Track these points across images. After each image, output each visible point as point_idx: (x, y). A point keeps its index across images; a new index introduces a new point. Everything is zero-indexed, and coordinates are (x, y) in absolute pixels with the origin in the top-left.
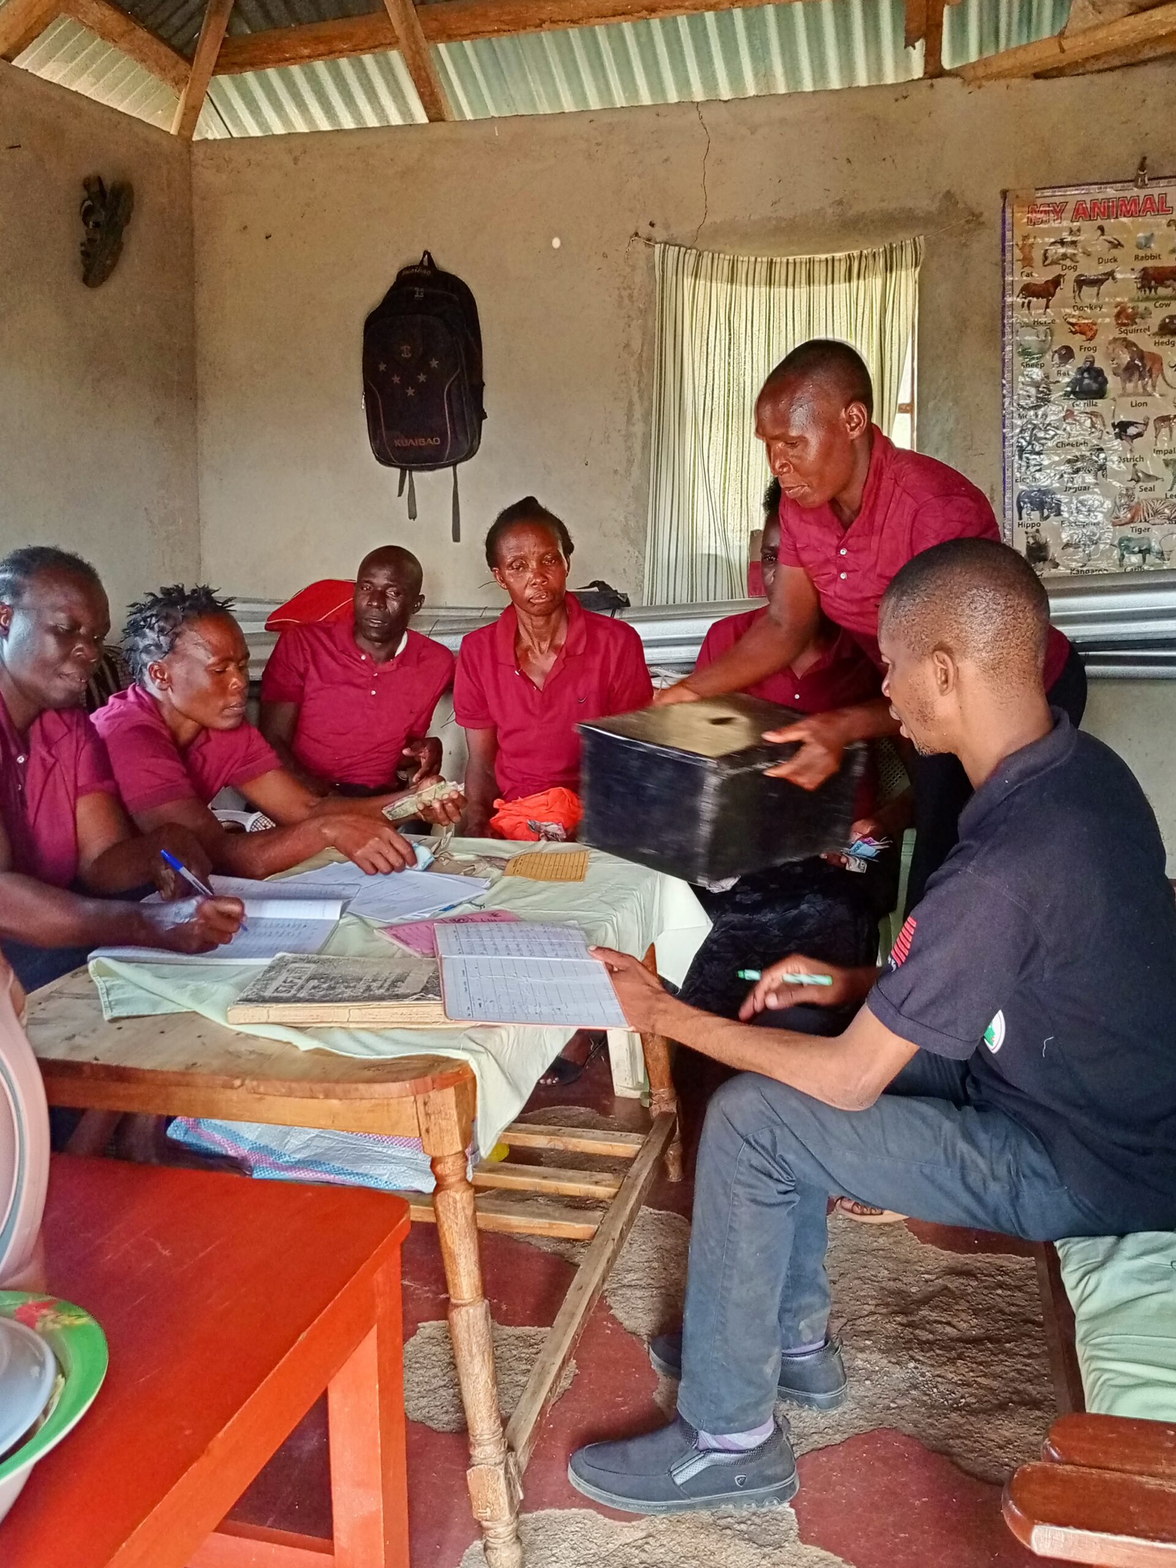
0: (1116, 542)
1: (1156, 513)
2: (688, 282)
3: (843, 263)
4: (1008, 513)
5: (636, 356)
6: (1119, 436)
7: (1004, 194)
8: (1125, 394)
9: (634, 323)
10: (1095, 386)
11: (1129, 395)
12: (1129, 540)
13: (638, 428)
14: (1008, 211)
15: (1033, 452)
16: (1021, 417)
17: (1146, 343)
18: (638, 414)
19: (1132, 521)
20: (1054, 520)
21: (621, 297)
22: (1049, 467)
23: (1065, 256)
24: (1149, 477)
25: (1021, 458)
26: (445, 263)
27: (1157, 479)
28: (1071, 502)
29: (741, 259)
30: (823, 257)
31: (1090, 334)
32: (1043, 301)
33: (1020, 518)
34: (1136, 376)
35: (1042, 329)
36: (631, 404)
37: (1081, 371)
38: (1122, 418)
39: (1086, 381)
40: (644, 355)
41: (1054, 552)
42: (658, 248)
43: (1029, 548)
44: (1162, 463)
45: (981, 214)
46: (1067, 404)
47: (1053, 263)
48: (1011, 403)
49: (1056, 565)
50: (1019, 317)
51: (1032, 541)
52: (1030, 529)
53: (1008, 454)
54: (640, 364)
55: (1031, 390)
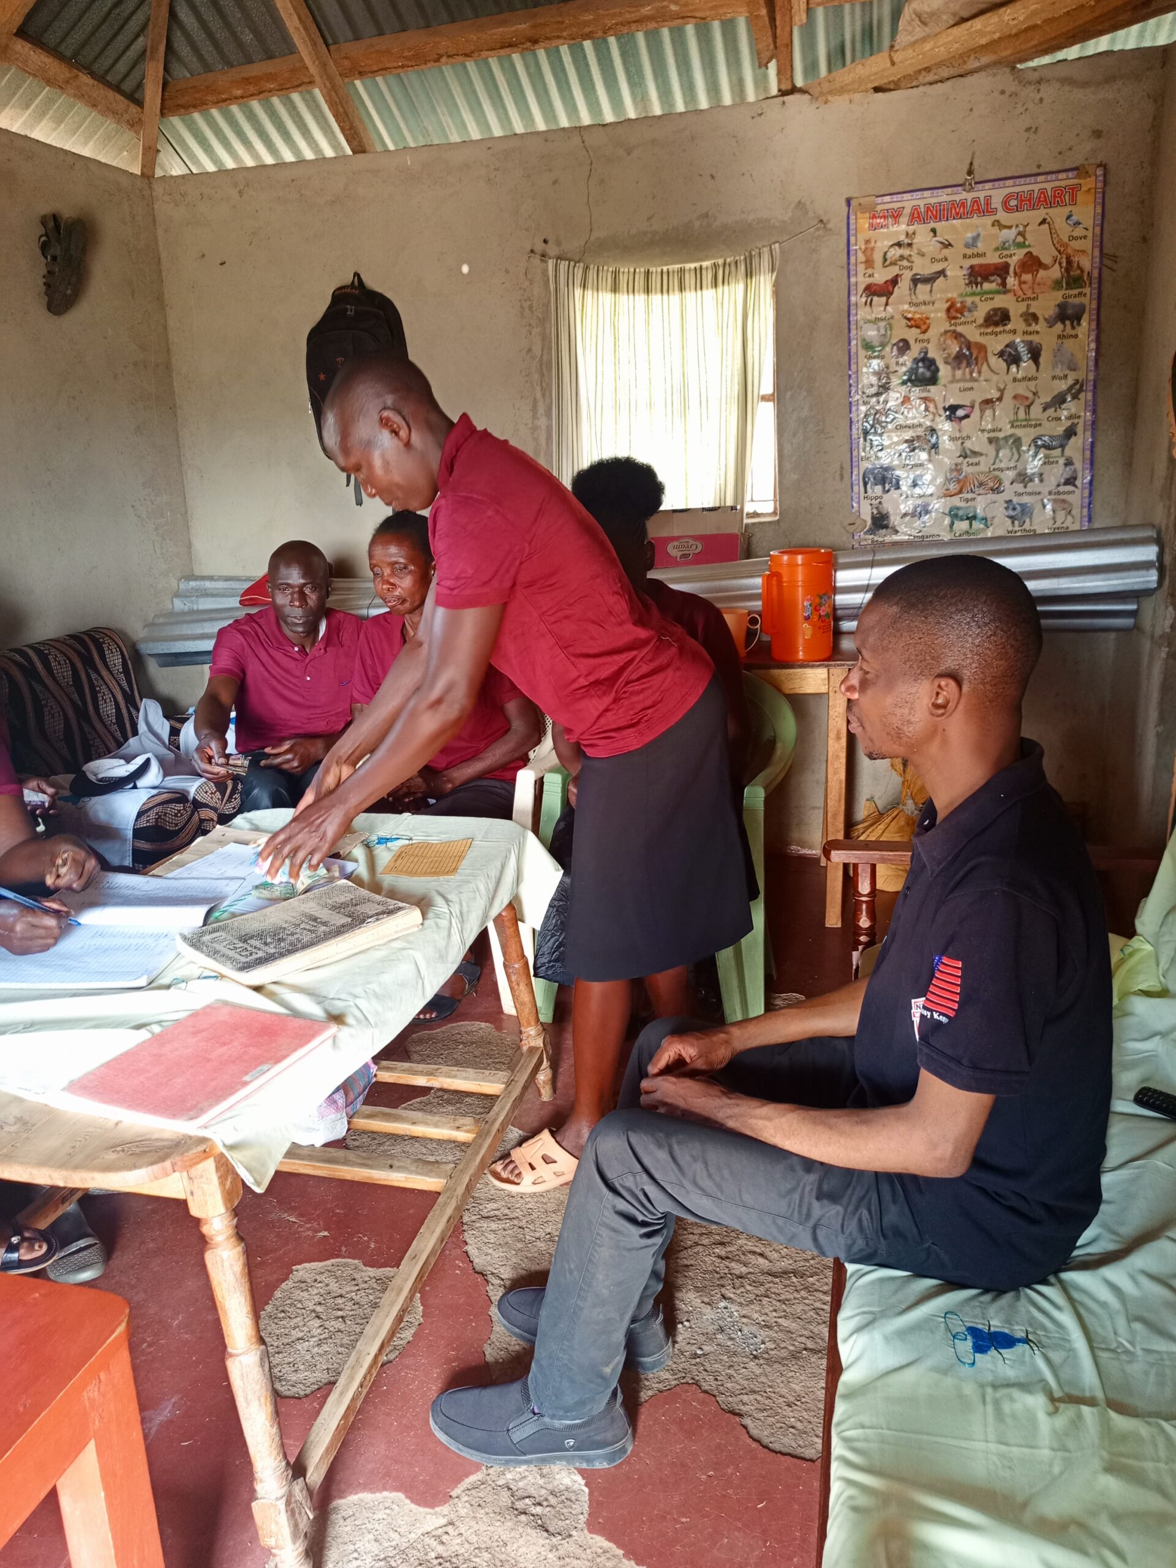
0: (947, 511)
1: (981, 484)
2: (578, 292)
3: (710, 271)
4: (856, 488)
5: (537, 359)
6: (949, 418)
7: (848, 201)
8: (954, 380)
9: (535, 331)
10: (928, 374)
11: (958, 381)
12: (958, 508)
13: (543, 422)
14: (852, 217)
15: (876, 433)
16: (865, 403)
17: (972, 333)
19: (960, 492)
20: (894, 493)
21: (522, 307)
22: (889, 447)
23: (902, 258)
24: (975, 454)
25: (865, 440)
26: (373, 283)
27: (981, 454)
28: (908, 477)
29: (622, 270)
30: (692, 266)
31: (924, 327)
32: (884, 299)
33: (866, 492)
34: (964, 364)
35: (882, 324)
36: (535, 401)
37: (916, 361)
38: (952, 401)
39: (921, 370)
40: (545, 358)
41: (894, 520)
42: (551, 263)
43: (873, 518)
44: (986, 440)
45: (829, 221)
46: (904, 390)
47: (893, 264)
48: (857, 392)
49: (897, 532)
50: (862, 313)
51: (875, 512)
52: (874, 502)
53: (855, 436)
54: (541, 365)
55: (874, 380)
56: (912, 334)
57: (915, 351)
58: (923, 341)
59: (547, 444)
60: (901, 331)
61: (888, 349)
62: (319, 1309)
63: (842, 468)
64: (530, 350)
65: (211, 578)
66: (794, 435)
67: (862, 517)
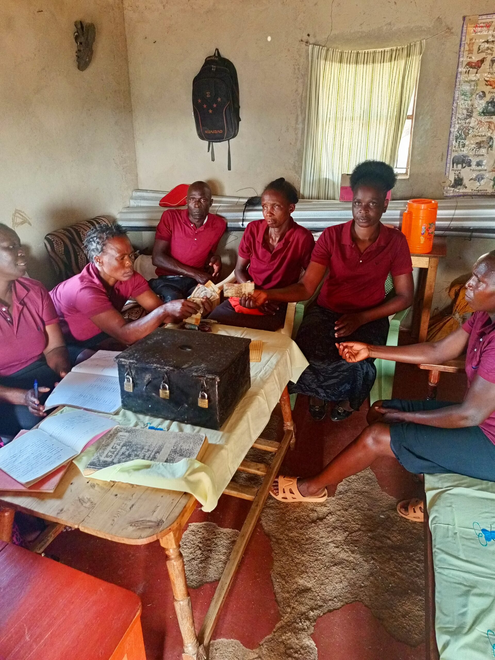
0: (492, 179)
2: (322, 62)
3: (389, 53)
4: (448, 165)
5: (300, 95)
7: (464, 18)
9: (300, 81)
10: (493, 110)
13: (300, 126)
14: (465, 26)
15: (462, 138)
16: (459, 123)
18: (300, 119)
21: (294, 69)
23: (488, 48)
25: (456, 142)
29: (345, 51)
31: (494, 85)
32: (476, 70)
33: (453, 167)
35: (473, 83)
37: (488, 103)
39: (489, 108)
40: (303, 94)
41: (466, 182)
42: (311, 47)
43: (455, 180)
45: (452, 28)
46: (479, 118)
47: (482, 52)
48: (455, 117)
49: (466, 187)
50: (462, 78)
51: (456, 177)
52: (456, 172)
53: (451, 139)
54: (302, 98)
55: (465, 112)
57: (488, 97)
58: (493, 93)
59: (302, 136)
60: (482, 87)
61: (474, 96)
62: (200, 545)
63: (443, 155)
64: (297, 90)
65: (146, 191)
66: (421, 138)
67: (450, 179)
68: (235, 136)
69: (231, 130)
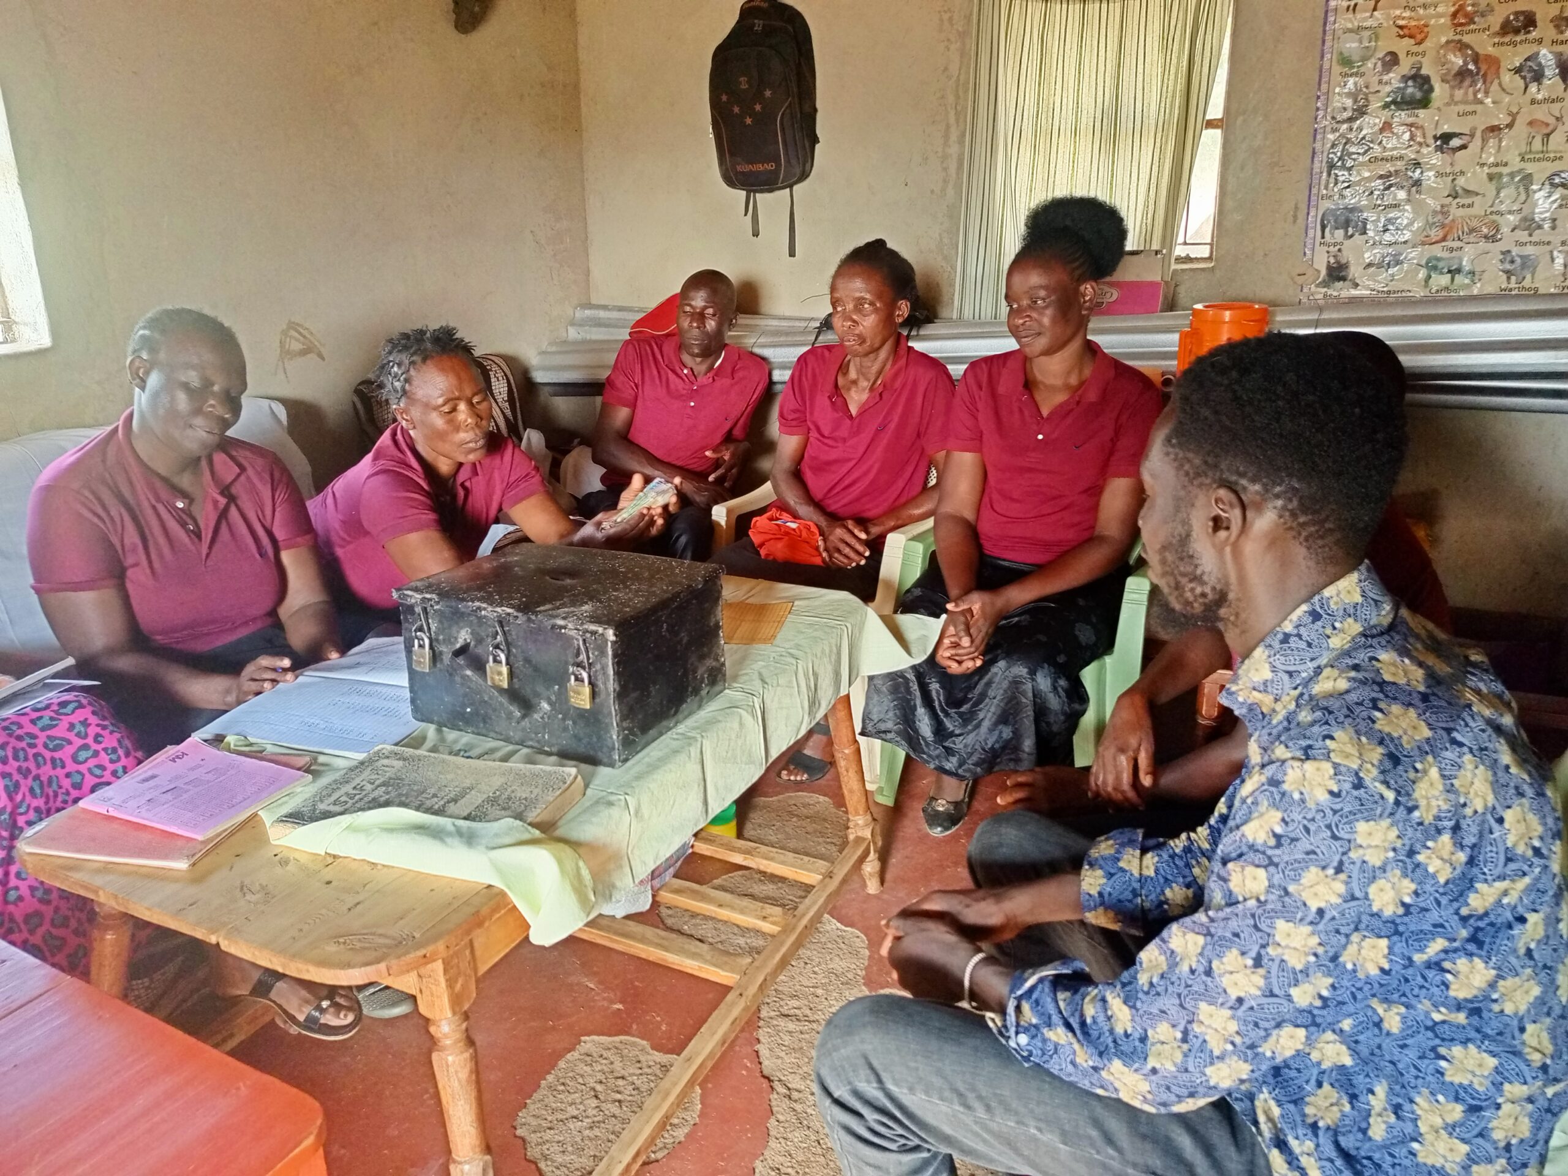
0: (1423, 262)
1: (1472, 231)
4: (1311, 233)
5: (954, 79)
8: (1452, 102)
9: (953, 47)
10: (1419, 95)
11: (1456, 104)
12: (1438, 259)
13: (954, 150)
15: (1343, 167)
16: (1334, 131)
17: (1484, 43)
18: (954, 137)
19: (1444, 239)
21: (941, 20)
22: (1358, 183)
24: (1468, 192)
25: (1329, 175)
27: (1477, 194)
28: (1378, 220)
31: (1419, 37)
33: (1323, 237)
34: (1467, 82)
35: (1366, 34)
36: (948, 127)
37: (1405, 79)
39: (1410, 90)
40: (962, 77)
41: (1355, 271)
43: (1329, 268)
44: (1485, 176)
46: (1385, 115)
48: (1324, 117)
49: (1356, 285)
50: (1342, 22)
51: (1332, 260)
52: (1331, 249)
53: (1316, 170)
54: (957, 86)
55: (1349, 102)
56: (1402, 46)
57: (1405, 66)
58: (1417, 54)
59: (958, 174)
60: (1390, 43)
61: (1370, 65)
62: (599, 1087)
63: (1296, 208)
64: (946, 69)
65: (605, 308)
66: (1242, 168)
67: (1316, 266)
68: (804, 176)
69: (794, 162)
